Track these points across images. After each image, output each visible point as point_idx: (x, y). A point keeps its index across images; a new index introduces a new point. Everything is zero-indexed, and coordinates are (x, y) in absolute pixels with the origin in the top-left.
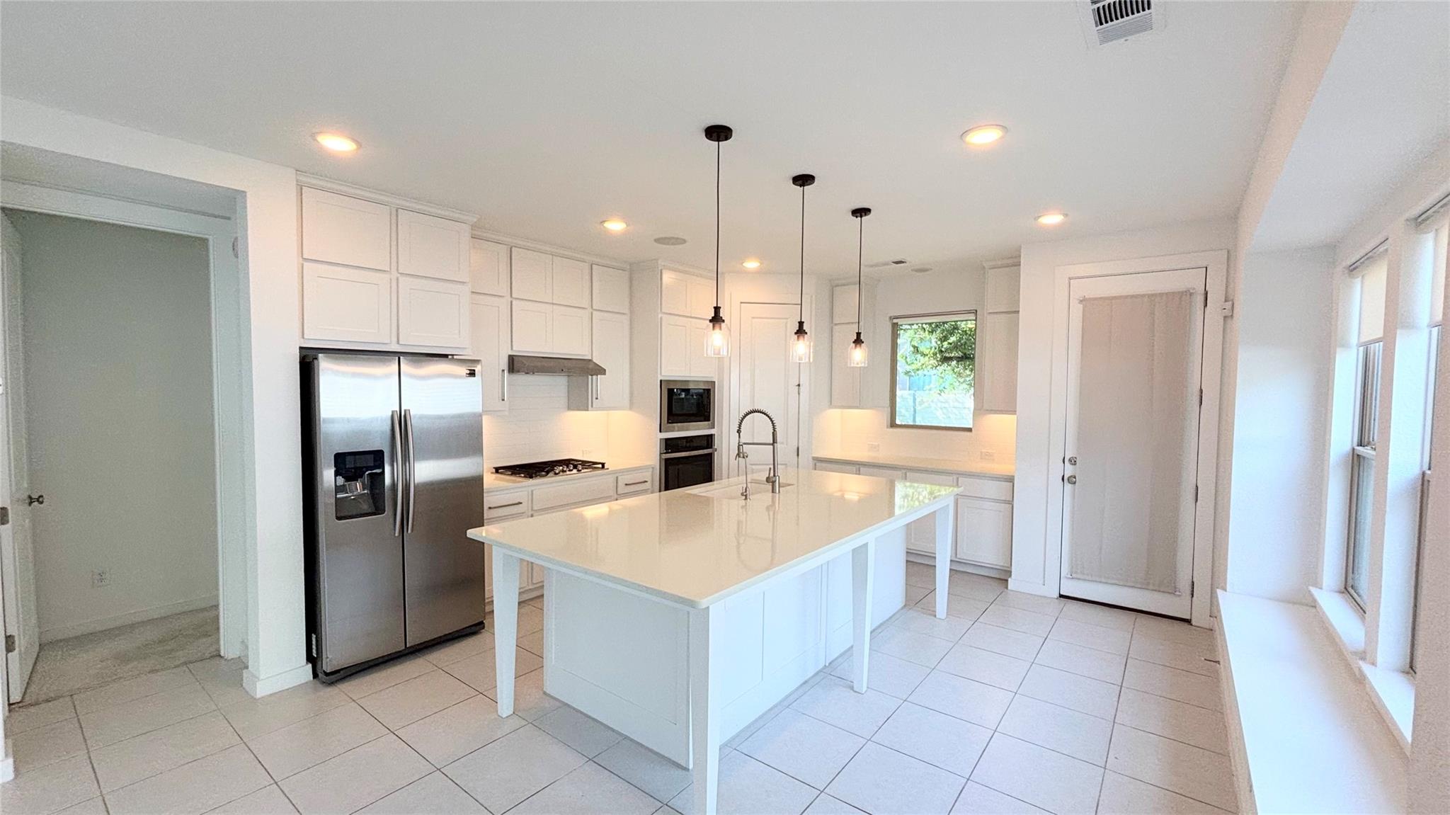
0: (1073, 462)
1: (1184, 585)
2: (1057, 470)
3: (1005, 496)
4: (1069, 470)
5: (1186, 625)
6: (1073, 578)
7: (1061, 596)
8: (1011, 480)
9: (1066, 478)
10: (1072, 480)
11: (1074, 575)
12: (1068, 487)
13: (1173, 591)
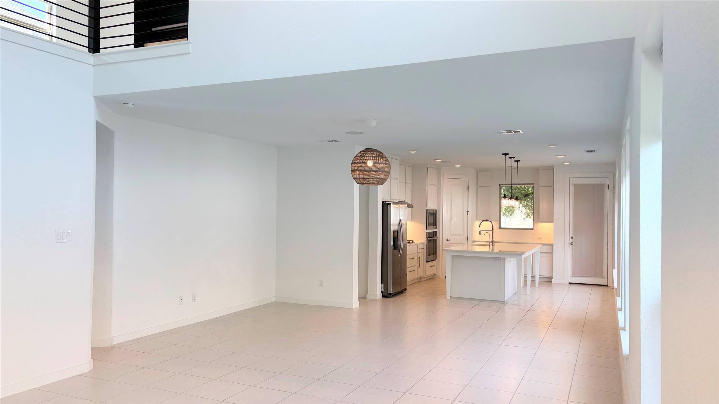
0: (572, 238)
1: (605, 275)
2: (567, 241)
3: (549, 251)
4: (571, 241)
5: (606, 287)
6: (573, 276)
7: (569, 283)
8: (552, 245)
9: (570, 243)
10: (572, 244)
11: (573, 275)
12: (571, 246)
13: (602, 277)
